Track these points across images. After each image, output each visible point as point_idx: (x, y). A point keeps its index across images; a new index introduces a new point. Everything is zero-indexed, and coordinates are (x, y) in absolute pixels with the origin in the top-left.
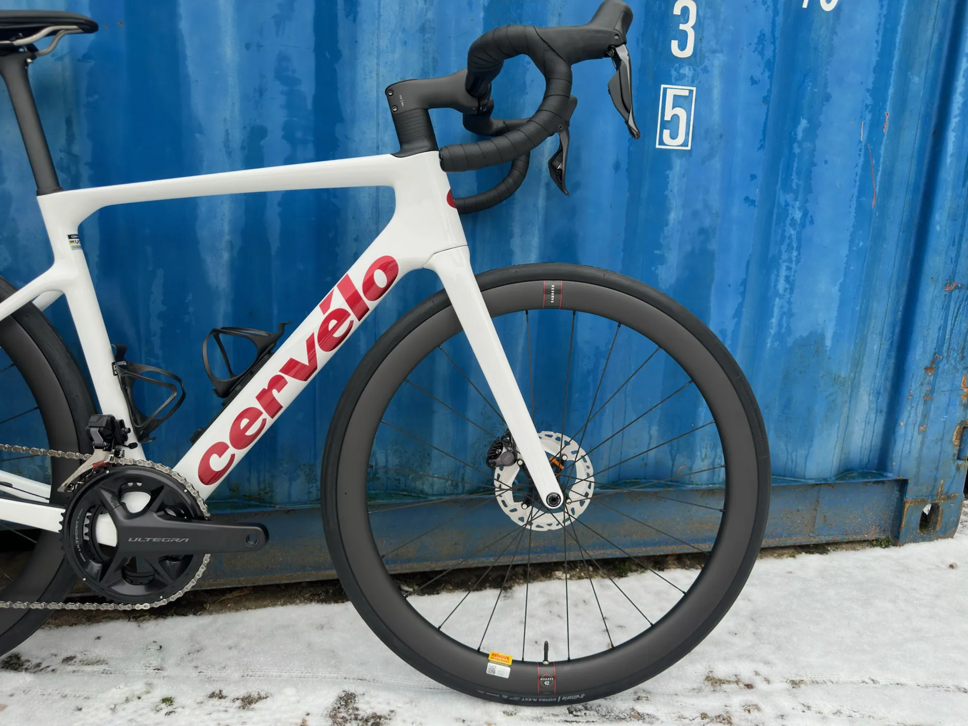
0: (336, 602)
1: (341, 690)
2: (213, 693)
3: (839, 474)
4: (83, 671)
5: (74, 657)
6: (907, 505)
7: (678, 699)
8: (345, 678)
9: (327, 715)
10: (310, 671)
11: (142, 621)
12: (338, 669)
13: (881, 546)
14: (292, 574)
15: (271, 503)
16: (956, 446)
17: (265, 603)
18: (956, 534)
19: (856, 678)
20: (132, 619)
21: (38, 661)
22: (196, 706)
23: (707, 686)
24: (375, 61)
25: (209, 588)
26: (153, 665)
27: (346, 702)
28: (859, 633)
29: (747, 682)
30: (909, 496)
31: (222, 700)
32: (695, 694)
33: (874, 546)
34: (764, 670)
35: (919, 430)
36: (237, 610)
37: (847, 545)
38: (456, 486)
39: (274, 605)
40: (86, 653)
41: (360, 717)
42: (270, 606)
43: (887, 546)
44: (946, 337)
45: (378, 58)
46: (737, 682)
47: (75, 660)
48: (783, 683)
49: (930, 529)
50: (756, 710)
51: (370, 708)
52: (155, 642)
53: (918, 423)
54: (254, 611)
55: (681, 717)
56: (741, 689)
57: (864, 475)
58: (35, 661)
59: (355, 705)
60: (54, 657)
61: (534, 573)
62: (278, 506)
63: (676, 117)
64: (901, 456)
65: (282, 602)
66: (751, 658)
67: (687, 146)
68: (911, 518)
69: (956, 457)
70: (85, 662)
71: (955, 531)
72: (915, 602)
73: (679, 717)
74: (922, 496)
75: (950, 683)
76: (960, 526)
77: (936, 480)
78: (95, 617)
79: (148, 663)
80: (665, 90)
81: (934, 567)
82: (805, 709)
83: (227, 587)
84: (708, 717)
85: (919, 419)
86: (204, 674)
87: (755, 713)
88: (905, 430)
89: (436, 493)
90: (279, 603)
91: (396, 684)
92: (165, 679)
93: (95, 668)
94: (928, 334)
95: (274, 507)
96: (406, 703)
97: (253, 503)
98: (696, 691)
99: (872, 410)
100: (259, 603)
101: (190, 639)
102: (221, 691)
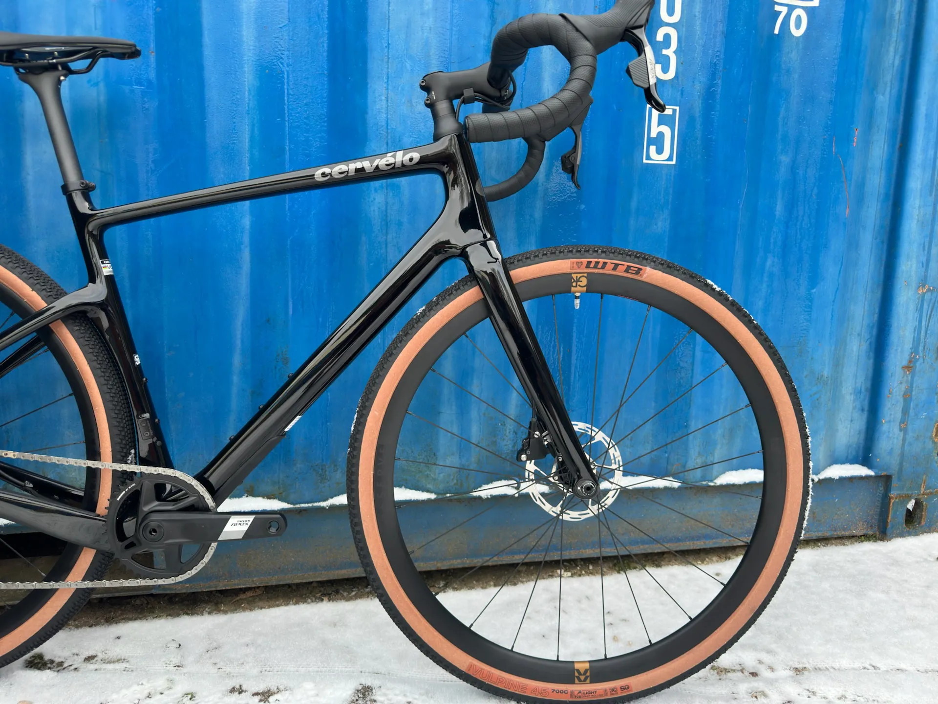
1: (358, 683)
2: (234, 688)
4: (106, 669)
5: (96, 656)
6: (892, 501)
7: (686, 687)
8: (361, 672)
10: (326, 665)
12: (353, 663)
13: (869, 540)
14: (304, 573)
17: (277, 603)
19: (857, 665)
21: (61, 660)
22: (217, 700)
23: (713, 675)
24: (384, 85)
25: (224, 589)
26: (174, 663)
27: (364, 695)
28: (856, 622)
29: (751, 671)
30: (893, 493)
31: (242, 695)
32: (701, 681)
33: (862, 541)
34: (767, 658)
35: (900, 426)
36: (251, 610)
37: (836, 541)
39: (287, 604)
40: (107, 652)
42: (283, 605)
43: (875, 541)
44: (922, 338)
46: (742, 671)
47: (96, 659)
48: (786, 671)
49: (916, 523)
50: (763, 697)
51: (388, 700)
52: (173, 640)
53: (899, 421)
54: (268, 610)
56: (746, 677)
58: (57, 661)
59: (373, 697)
60: (75, 656)
63: (661, 135)
64: (884, 453)
65: (294, 601)
66: (754, 647)
67: (672, 161)
68: (896, 516)
70: (106, 661)
72: (907, 593)
74: (906, 491)
77: (918, 476)
78: (113, 618)
79: (168, 660)
81: (922, 560)
82: (810, 694)
83: (241, 587)
85: (900, 415)
86: (222, 670)
87: (761, 699)
88: (887, 427)
90: (291, 602)
91: (410, 677)
92: (186, 675)
93: (117, 666)
94: (904, 335)
96: (421, 695)
98: (702, 678)
99: (854, 408)
100: (272, 603)
101: (207, 637)
102: (240, 686)
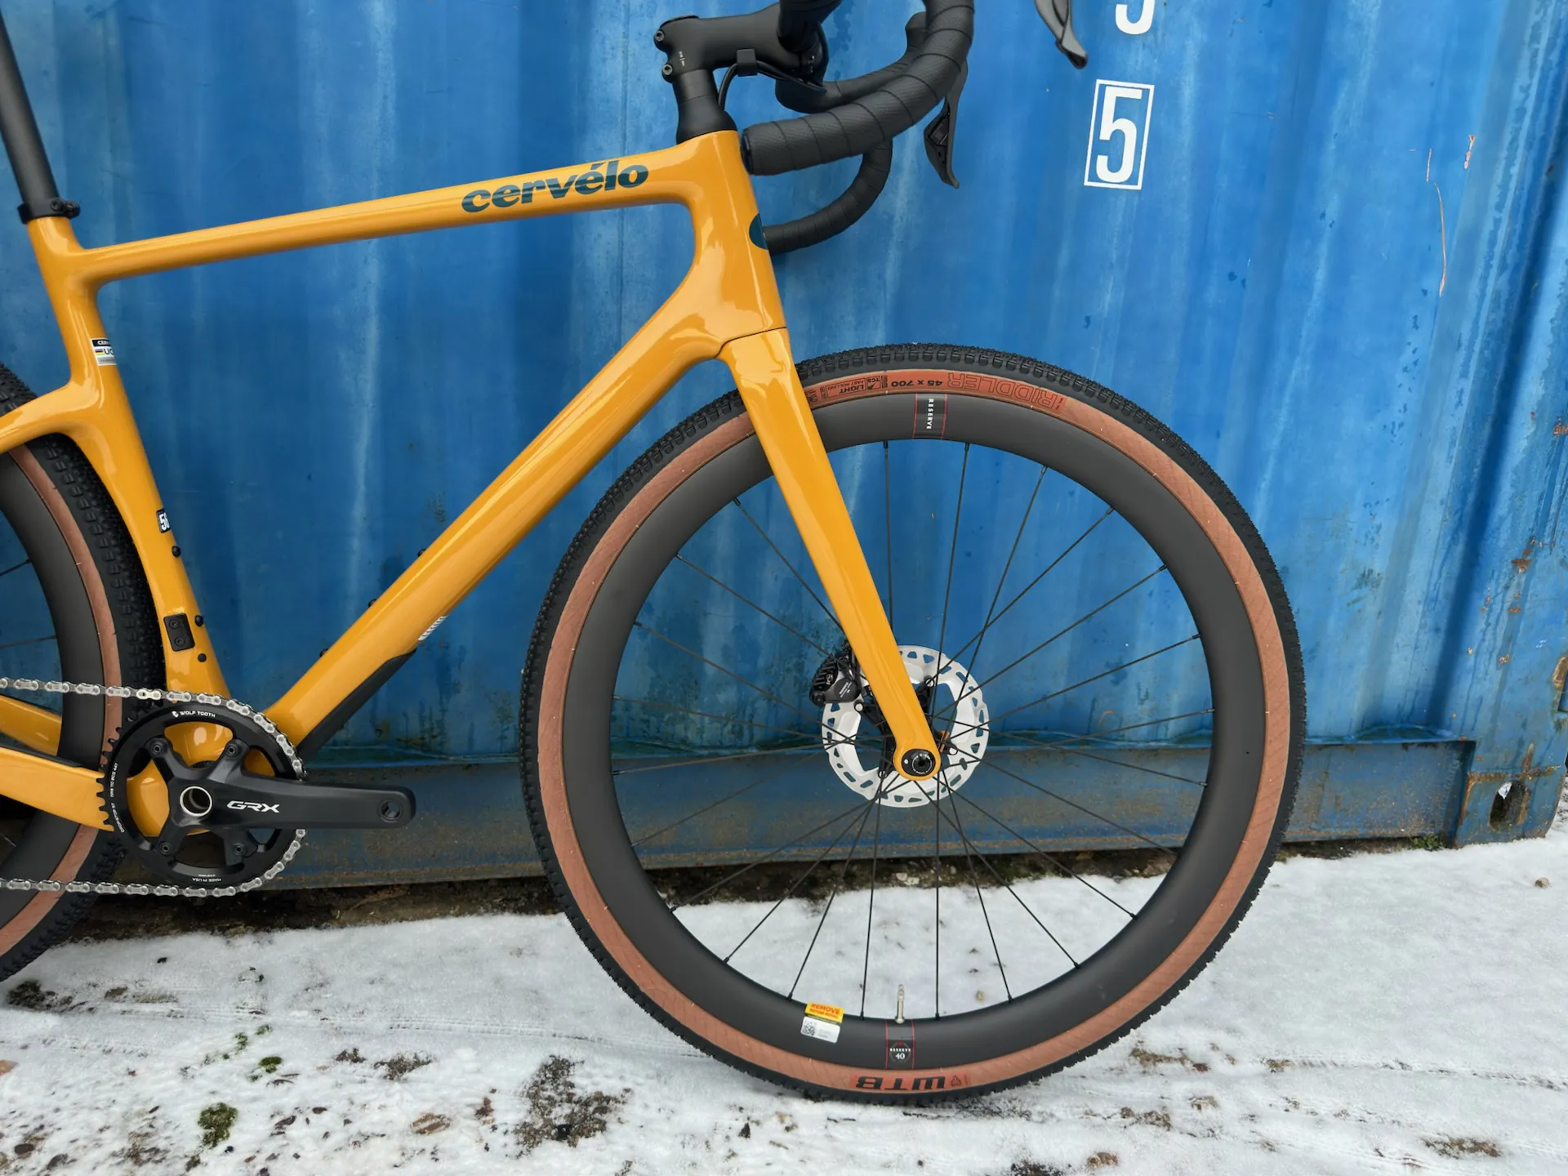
0: (544, 912)
1: (547, 1054)
2: (344, 1053)
3: (1362, 730)
4: (138, 1012)
5: (125, 989)
6: (1472, 783)
7: (1085, 1083)
8: (554, 1035)
9: (523, 1093)
10: (498, 1022)
11: (234, 935)
12: (543, 1020)
13: (1426, 847)
14: (474, 866)
15: (440, 753)
16: (1559, 689)
17: (429, 911)
18: (1550, 832)
19: (1372, 1062)
20: (216, 931)
21: (67, 994)
22: (316, 1072)
23: (1134, 1064)
24: (621, 29)
25: (340, 886)
26: (250, 1006)
27: (555, 1073)
28: (1382, 987)
29: (1198, 1061)
30: (1476, 770)
31: (358, 1065)
32: (1114, 1076)
33: (1415, 847)
34: (1226, 1041)
35: (1498, 661)
36: (385, 922)
37: (1371, 845)
38: (740, 734)
39: (443, 915)
40: (143, 983)
41: (575, 1098)
42: (436, 917)
43: (1435, 848)
44: (1551, 512)
45: (626, 24)
46: (1182, 1060)
47: (125, 994)
48: (1255, 1064)
49: (1508, 821)
50: (1210, 1106)
51: (594, 1084)
52: (252, 969)
53: (1497, 651)
54: (411, 923)
55: (1090, 1113)
56: (1187, 1070)
57: (1403, 733)
58: (62, 994)
59: (569, 1079)
60: (92, 988)
61: (862, 875)
62: (452, 758)
63: (1118, 135)
64: (1466, 705)
65: (457, 910)
66: (1207, 1023)
67: (1136, 184)
68: (1478, 803)
69: (1556, 708)
70: (142, 999)
71: (1548, 827)
72: (1477, 939)
73: (1086, 1114)
74: (1497, 768)
75: (1527, 1071)
76: (1557, 817)
77: (1521, 743)
78: (158, 926)
79: (241, 1002)
80: (1103, 88)
81: (1510, 883)
82: (1288, 1106)
83: (371, 884)
84: (1133, 1115)
85: (1499, 642)
86: (328, 1022)
87: (1208, 1111)
88: (1475, 662)
89: (708, 744)
90: (452, 912)
91: (634, 1047)
93: (157, 1008)
94: (1521, 506)
95: (446, 759)
96: (648, 1077)
97: (413, 752)
98: (1114, 1071)
99: (1422, 627)
100: (420, 910)
101: (309, 965)
102: (355, 1050)
